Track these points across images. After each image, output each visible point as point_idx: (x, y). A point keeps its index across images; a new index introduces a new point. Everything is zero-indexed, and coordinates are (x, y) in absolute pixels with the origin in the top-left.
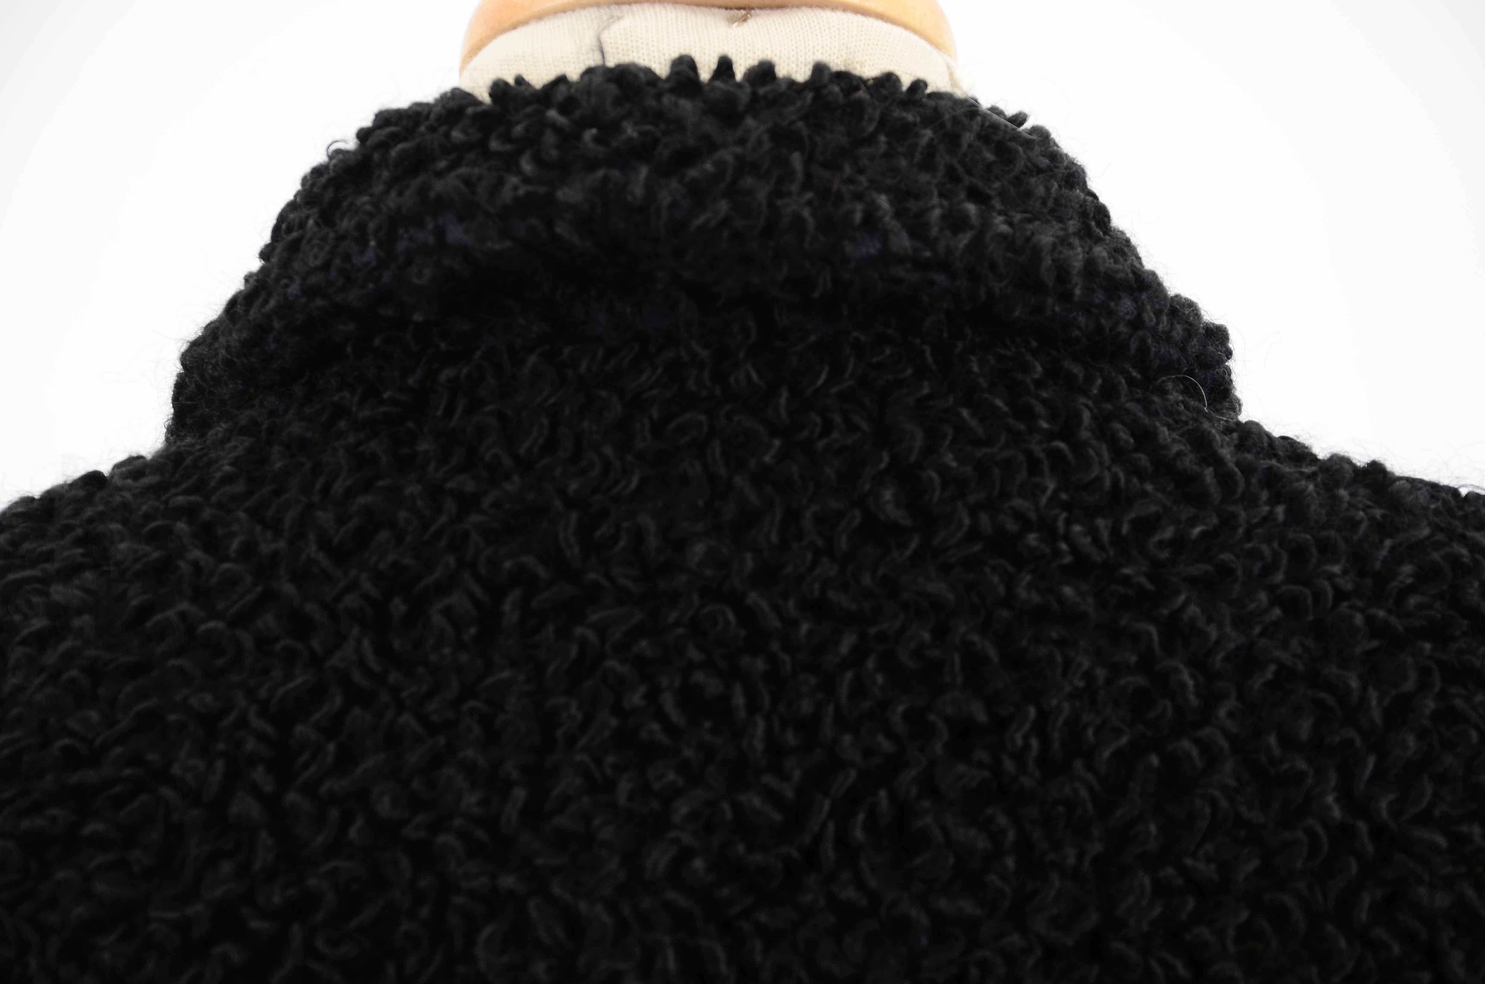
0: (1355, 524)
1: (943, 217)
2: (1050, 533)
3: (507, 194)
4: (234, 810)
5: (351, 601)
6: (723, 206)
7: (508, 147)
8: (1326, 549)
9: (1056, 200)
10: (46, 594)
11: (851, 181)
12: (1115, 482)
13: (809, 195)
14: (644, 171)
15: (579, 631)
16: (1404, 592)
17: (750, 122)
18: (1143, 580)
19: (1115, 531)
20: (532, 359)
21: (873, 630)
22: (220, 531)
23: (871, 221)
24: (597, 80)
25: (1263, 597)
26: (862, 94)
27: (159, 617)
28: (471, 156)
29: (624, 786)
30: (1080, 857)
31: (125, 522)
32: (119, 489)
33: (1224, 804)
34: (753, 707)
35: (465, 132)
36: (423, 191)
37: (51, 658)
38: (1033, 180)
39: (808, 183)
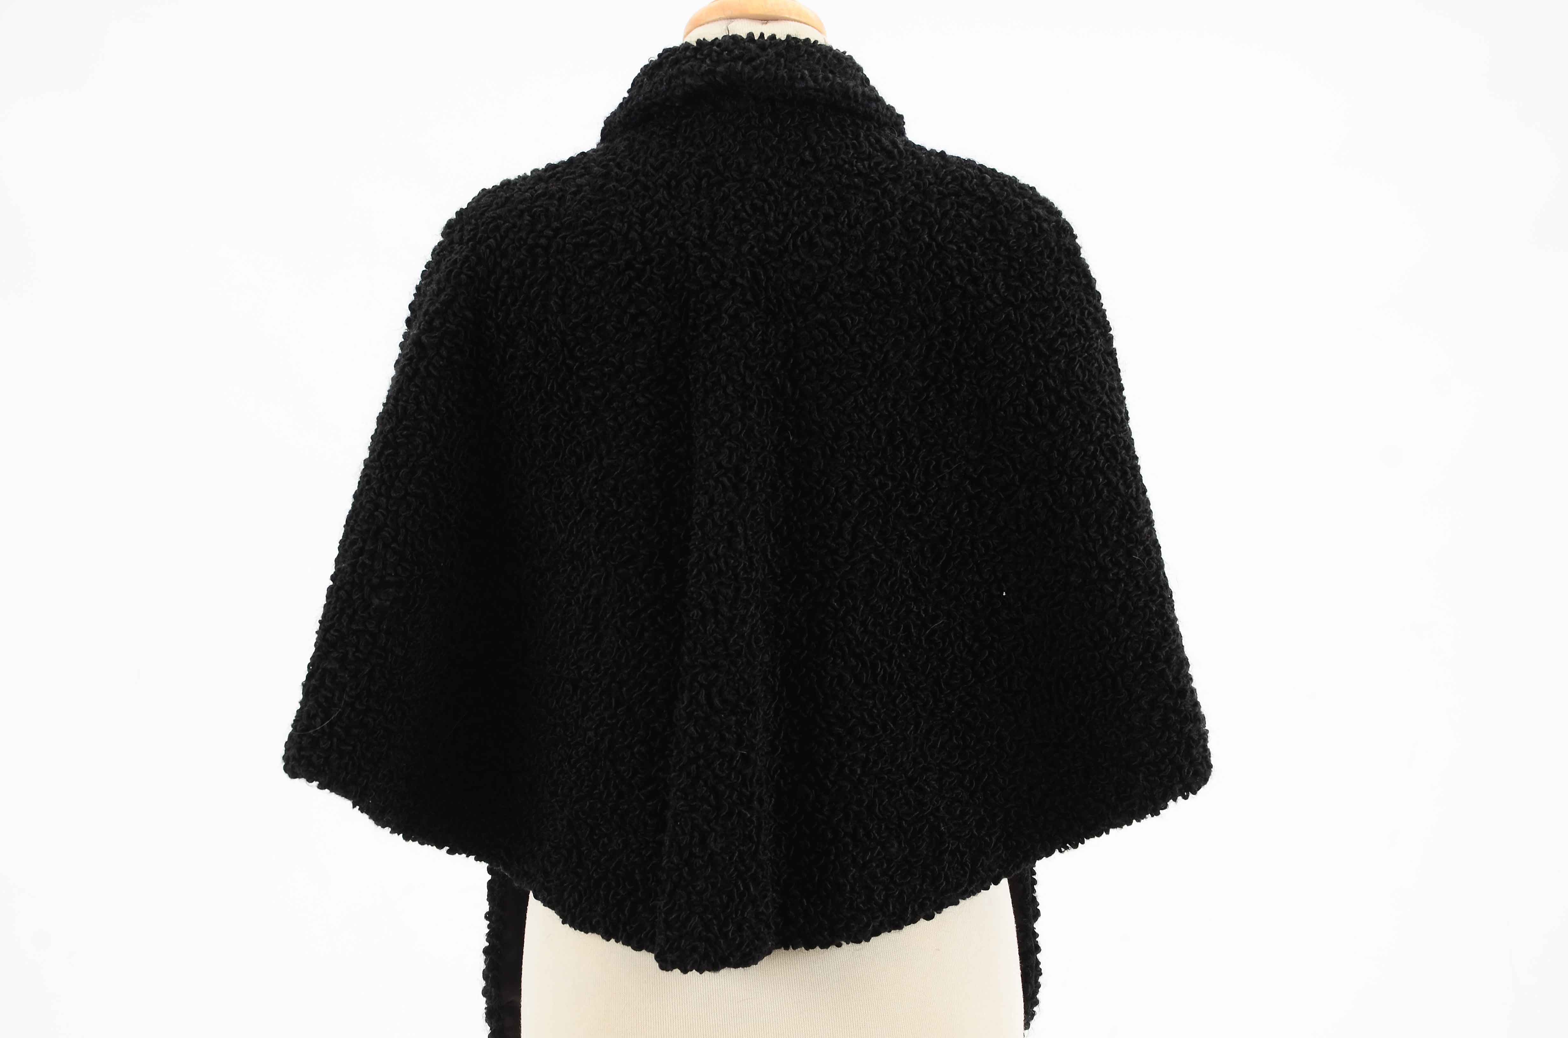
0: (935, 165)
1: (823, 77)
2: (852, 165)
3: (703, 69)
4: (630, 236)
5: (660, 181)
6: (762, 73)
7: (702, 57)
8: (927, 172)
9: (854, 75)
10: (575, 182)
11: (797, 67)
12: (870, 152)
13: (786, 70)
14: (741, 63)
15: (723, 189)
16: (948, 183)
17: (769, 50)
18: (877, 178)
19: (869, 165)
20: (709, 116)
21: (802, 190)
22: (622, 165)
23: (803, 78)
24: (727, 39)
25: (910, 183)
26: (800, 43)
27: (607, 186)
28: (692, 59)
29: (736, 230)
30: (858, 250)
31: (595, 163)
32: (592, 155)
33: (897, 237)
34: (770, 209)
35: (690, 53)
36: (679, 69)
37: (578, 197)
38: (848, 69)
39: (785, 67)
